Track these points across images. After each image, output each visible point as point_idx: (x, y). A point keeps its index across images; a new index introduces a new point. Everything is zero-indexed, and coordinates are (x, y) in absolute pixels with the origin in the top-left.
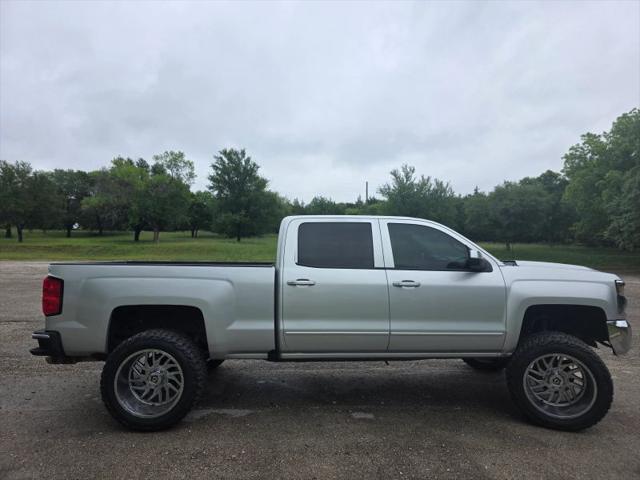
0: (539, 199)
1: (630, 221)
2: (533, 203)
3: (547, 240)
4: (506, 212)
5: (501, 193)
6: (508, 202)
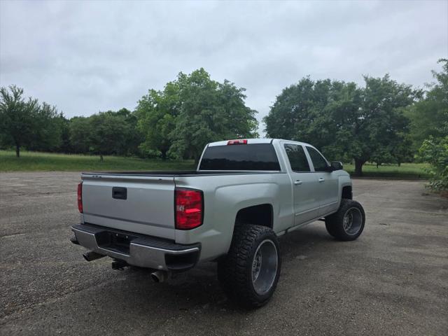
0: (123, 126)
1: (183, 144)
2: (120, 129)
3: (116, 153)
4: (101, 133)
5: (97, 120)
6: (103, 127)
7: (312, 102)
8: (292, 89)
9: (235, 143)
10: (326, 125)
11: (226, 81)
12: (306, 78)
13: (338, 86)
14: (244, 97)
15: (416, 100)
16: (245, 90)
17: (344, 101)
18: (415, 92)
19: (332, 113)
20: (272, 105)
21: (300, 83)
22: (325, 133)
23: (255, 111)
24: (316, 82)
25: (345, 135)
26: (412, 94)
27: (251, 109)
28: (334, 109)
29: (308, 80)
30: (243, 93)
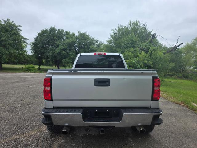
7: (57, 38)
8: (46, 31)
9: (99, 54)
10: (64, 50)
11: (8, 20)
12: (53, 27)
13: (67, 33)
14: (21, 30)
15: (96, 44)
16: (21, 26)
17: (72, 40)
18: (96, 40)
19: (67, 44)
20: (36, 37)
21: (50, 29)
22: (64, 54)
23: (27, 39)
24: (58, 29)
25: (72, 55)
26: (95, 41)
27: (24, 37)
28: (68, 43)
29: (54, 28)
30: (20, 28)
